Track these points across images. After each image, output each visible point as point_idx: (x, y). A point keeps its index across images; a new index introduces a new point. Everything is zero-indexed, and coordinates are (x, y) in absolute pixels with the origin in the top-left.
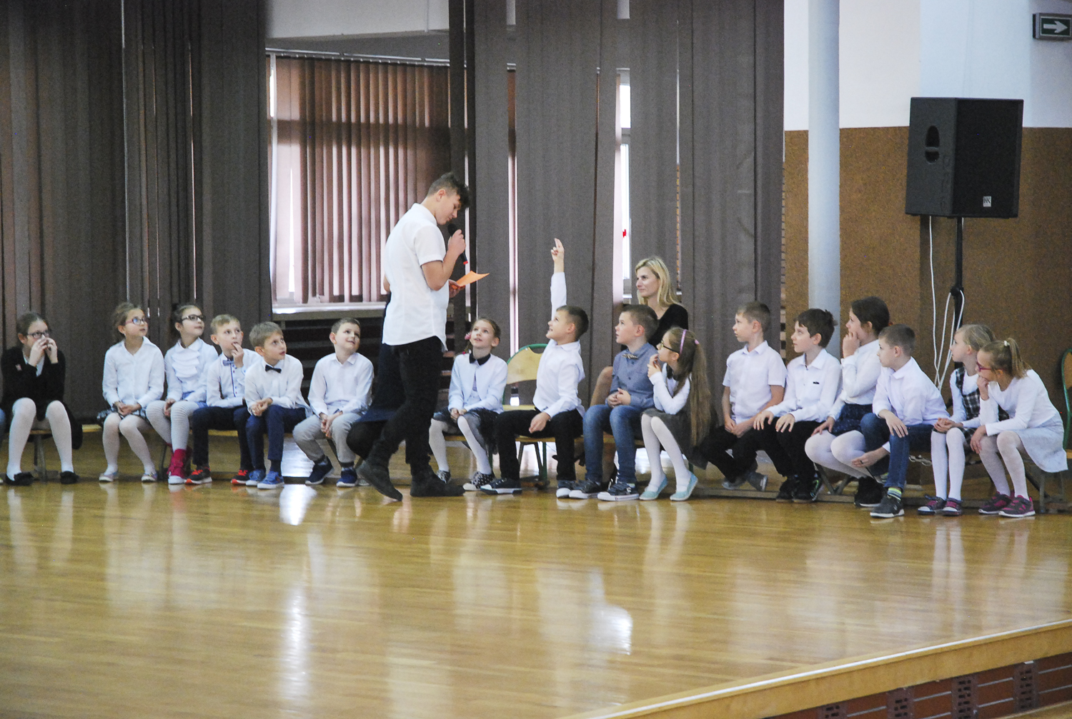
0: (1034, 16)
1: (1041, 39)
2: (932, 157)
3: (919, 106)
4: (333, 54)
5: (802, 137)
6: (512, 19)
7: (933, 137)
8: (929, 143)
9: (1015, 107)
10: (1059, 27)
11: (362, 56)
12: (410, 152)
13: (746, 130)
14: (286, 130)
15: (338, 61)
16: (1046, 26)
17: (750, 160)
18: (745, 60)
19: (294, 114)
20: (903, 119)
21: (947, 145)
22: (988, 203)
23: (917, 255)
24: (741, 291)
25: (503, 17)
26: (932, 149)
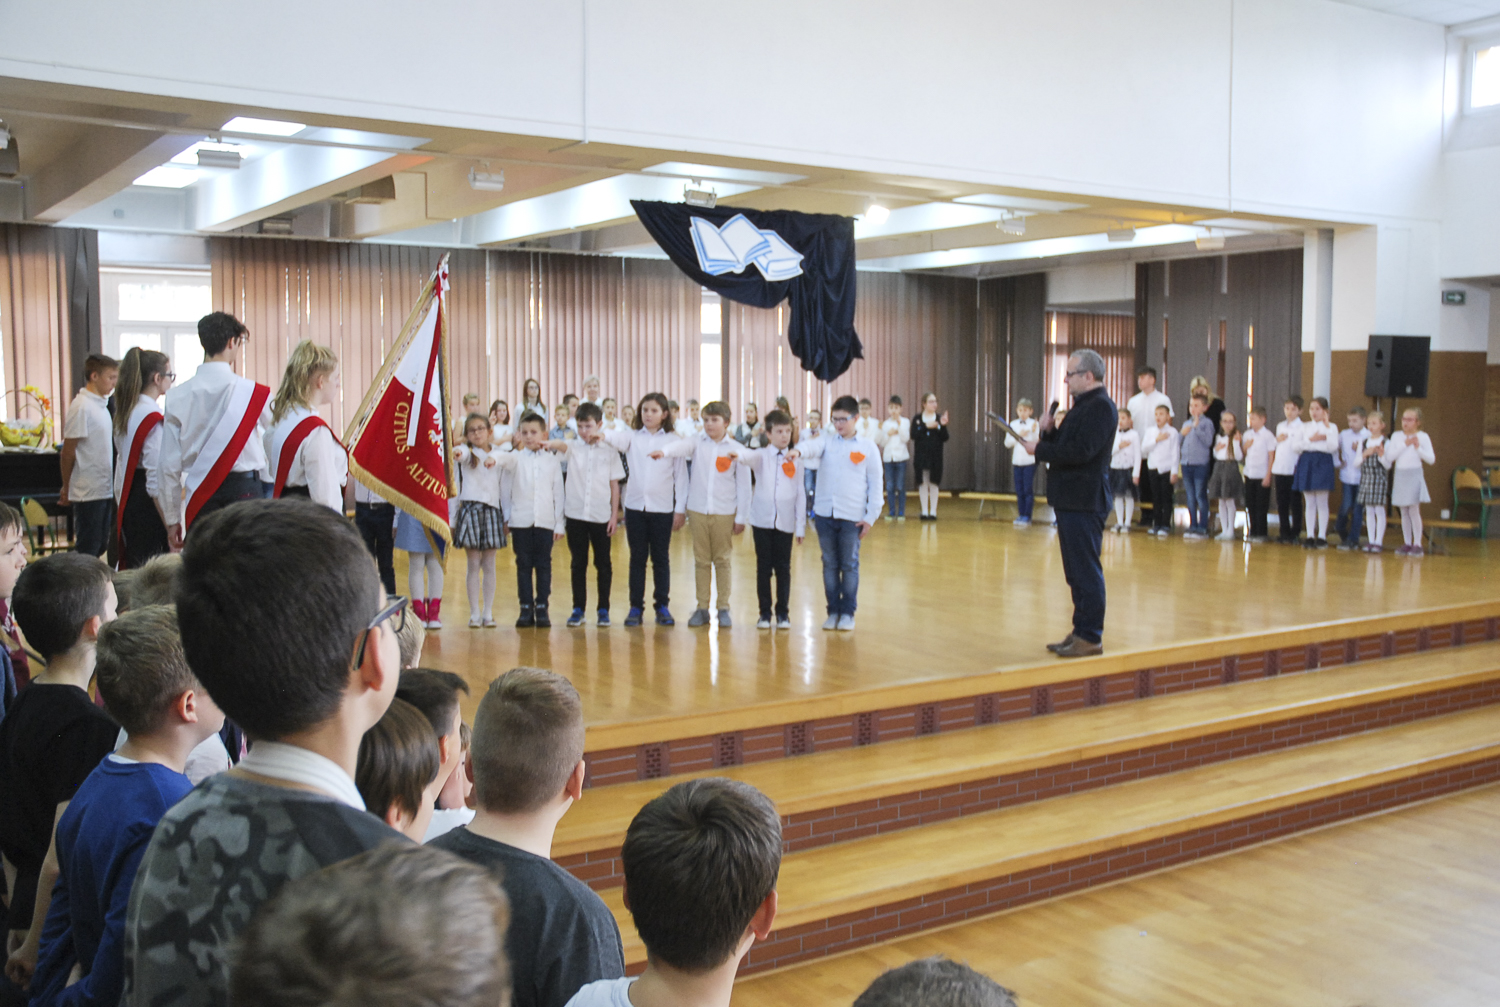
0: (1443, 293)
1: (1447, 303)
2: (1379, 365)
3: (1373, 339)
4: (1085, 311)
5: (1311, 355)
6: (1167, 293)
7: (1380, 355)
8: (1378, 359)
9: (1426, 341)
10: (1457, 298)
11: (1100, 312)
12: (1124, 360)
13: (1286, 350)
14: (1060, 349)
15: (1088, 315)
16: (1451, 297)
17: (1287, 368)
19: (1065, 340)
20: (1364, 346)
21: (1387, 360)
22: (1409, 390)
25: (1163, 290)
26: (1379, 361)
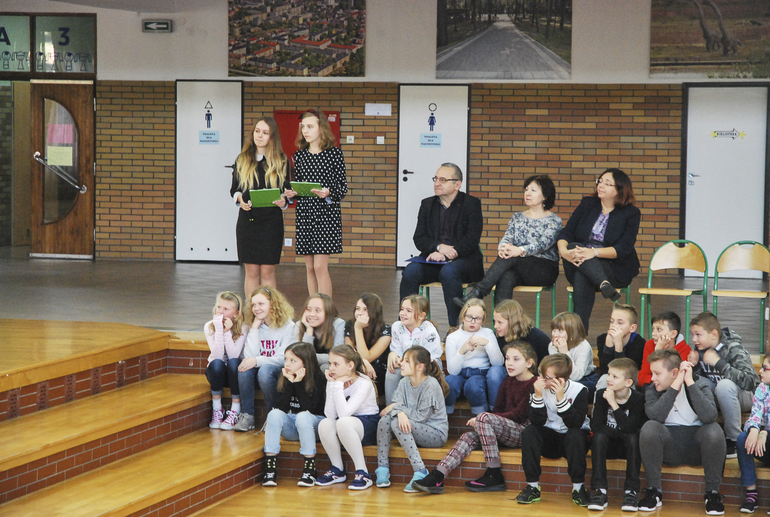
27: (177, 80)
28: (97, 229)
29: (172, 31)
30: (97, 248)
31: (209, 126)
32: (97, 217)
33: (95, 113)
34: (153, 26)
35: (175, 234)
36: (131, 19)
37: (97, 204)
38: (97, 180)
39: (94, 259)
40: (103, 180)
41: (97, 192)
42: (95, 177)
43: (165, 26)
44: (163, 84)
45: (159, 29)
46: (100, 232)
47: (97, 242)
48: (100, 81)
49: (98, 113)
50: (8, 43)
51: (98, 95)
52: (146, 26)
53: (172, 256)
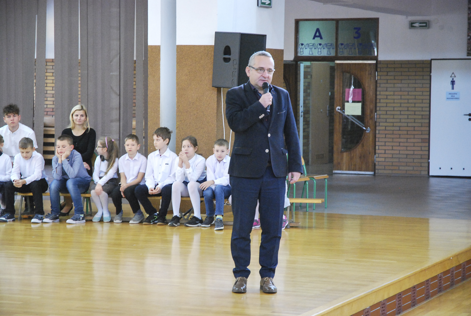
1: (261, 7)
2: (227, 60)
3: (219, 36)
7: (227, 51)
8: (225, 54)
10: (267, 2)
13: (115, 44)
16: (263, 1)
17: (117, 59)
18: (115, 10)
21: (235, 55)
23: (216, 106)
24: (112, 121)
26: (227, 56)
27: (432, 60)
28: (377, 155)
29: (429, 28)
30: (377, 167)
31: (453, 88)
32: (377, 147)
33: (376, 81)
34: (417, 25)
35: (429, 159)
36: (402, 21)
37: (377, 139)
38: (377, 124)
39: (374, 175)
40: (381, 124)
41: (377, 132)
42: (376, 122)
43: (425, 25)
44: (422, 62)
45: (420, 26)
46: (378, 157)
47: (377, 163)
48: (380, 61)
49: (378, 82)
50: (321, 38)
51: (379, 70)
52: (412, 25)
53: (427, 173)
